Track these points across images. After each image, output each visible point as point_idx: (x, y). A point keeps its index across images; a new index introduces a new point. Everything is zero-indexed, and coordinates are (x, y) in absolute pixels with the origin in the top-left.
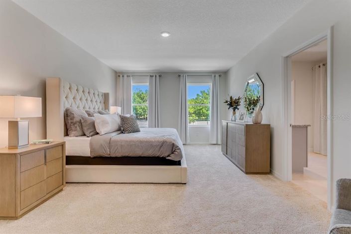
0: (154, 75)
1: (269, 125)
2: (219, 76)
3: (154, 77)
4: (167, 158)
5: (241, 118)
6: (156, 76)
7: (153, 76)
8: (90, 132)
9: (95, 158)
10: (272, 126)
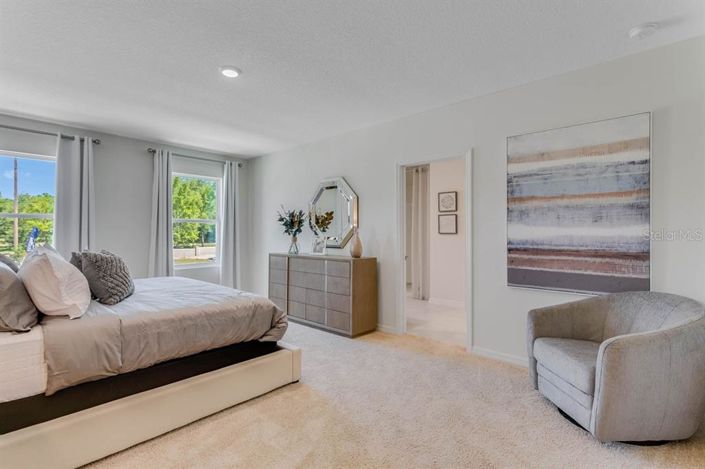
0: (77, 138)
1: (375, 259)
2: (239, 165)
3: (76, 143)
4: (261, 340)
5: (318, 248)
6: (82, 141)
7: (73, 139)
8: (19, 317)
9: (60, 393)
10: (378, 260)
